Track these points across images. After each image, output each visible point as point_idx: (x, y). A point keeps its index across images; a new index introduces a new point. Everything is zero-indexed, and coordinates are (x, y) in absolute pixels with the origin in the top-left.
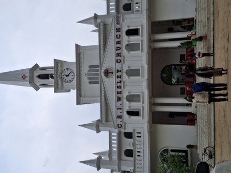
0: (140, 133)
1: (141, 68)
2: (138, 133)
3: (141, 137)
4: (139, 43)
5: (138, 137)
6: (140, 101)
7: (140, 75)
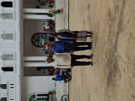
0: (13, 84)
1: (14, 33)
2: (11, 85)
3: (13, 87)
4: (12, 13)
5: (11, 88)
6: (13, 60)
7: (13, 39)
